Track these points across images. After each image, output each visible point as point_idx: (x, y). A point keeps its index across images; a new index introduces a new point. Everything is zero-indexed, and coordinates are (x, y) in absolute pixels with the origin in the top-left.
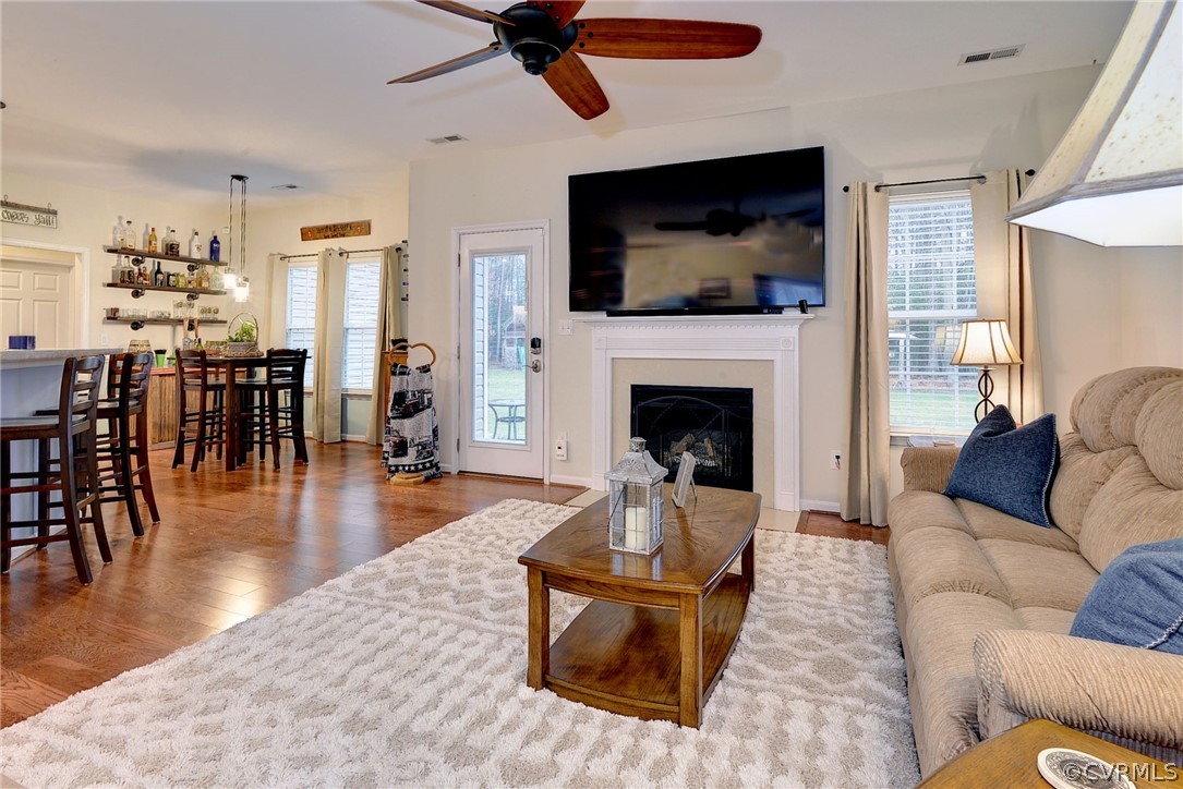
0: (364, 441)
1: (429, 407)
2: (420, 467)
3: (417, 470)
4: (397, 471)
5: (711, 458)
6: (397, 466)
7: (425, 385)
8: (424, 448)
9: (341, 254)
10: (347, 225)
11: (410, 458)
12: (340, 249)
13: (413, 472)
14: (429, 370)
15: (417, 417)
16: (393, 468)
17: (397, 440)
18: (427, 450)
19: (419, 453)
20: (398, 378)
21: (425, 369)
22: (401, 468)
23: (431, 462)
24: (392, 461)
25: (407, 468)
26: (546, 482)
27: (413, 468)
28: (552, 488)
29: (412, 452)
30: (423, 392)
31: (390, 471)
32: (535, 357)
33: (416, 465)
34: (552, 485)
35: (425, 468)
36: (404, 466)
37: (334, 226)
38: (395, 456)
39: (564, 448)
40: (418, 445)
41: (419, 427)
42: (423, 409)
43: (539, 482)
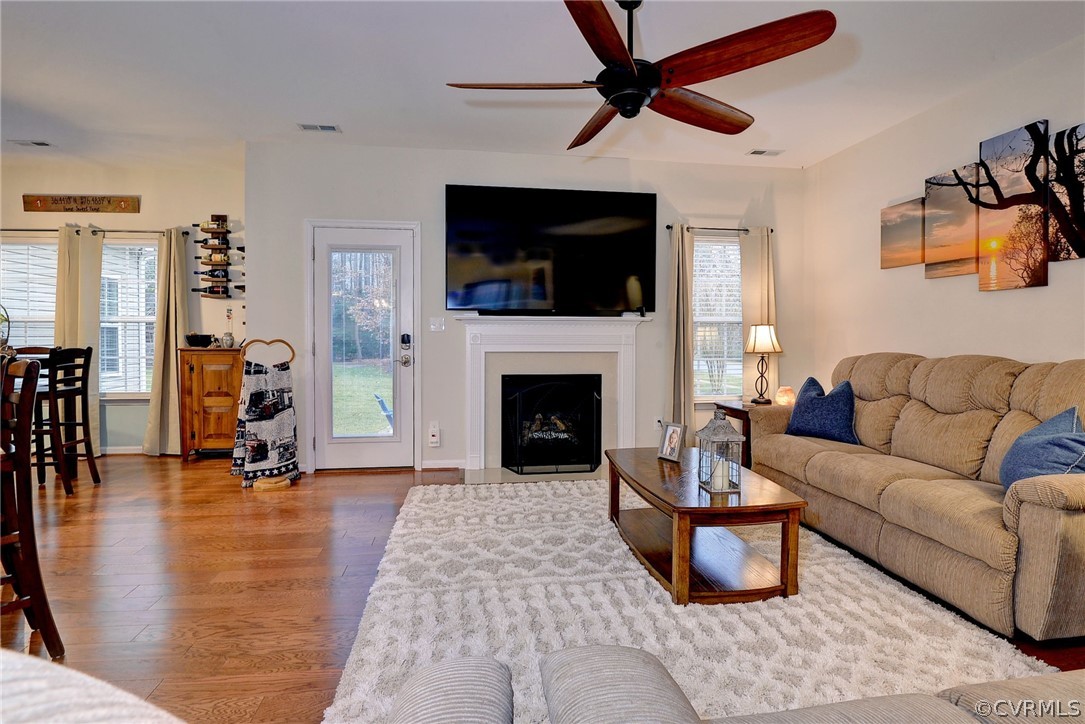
0: (140, 452)
1: (290, 406)
2: (283, 469)
3: (280, 474)
4: (255, 477)
5: (564, 432)
6: (255, 472)
7: (283, 385)
8: (286, 449)
9: (94, 233)
10: (103, 198)
11: (273, 460)
12: (91, 226)
13: (276, 475)
14: (288, 368)
15: (277, 417)
16: (251, 475)
17: (255, 443)
18: (288, 450)
19: (281, 456)
20: (254, 377)
21: (284, 367)
22: (259, 473)
23: (293, 463)
24: (248, 467)
25: (267, 473)
26: (418, 468)
27: (276, 472)
28: (424, 473)
29: (273, 455)
30: (282, 391)
31: (247, 478)
32: (404, 352)
33: (279, 469)
34: (424, 470)
35: (288, 471)
36: (263, 471)
37: (82, 198)
38: (254, 461)
39: (438, 435)
40: (279, 447)
41: (280, 428)
42: (283, 409)
43: (410, 470)
